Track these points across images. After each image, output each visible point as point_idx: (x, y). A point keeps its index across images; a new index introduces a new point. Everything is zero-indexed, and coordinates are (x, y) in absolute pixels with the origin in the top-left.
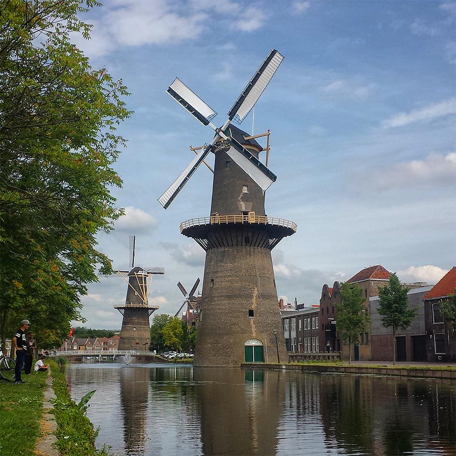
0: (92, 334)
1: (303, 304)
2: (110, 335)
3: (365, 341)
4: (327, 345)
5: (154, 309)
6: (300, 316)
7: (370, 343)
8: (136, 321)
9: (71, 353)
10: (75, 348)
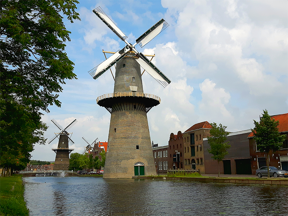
0: (40, 163)
1: (158, 144)
2: (49, 163)
3: (200, 163)
4: (174, 165)
5: (71, 150)
6: (156, 150)
7: (204, 164)
8: (63, 156)
9: (30, 172)
10: (32, 170)
